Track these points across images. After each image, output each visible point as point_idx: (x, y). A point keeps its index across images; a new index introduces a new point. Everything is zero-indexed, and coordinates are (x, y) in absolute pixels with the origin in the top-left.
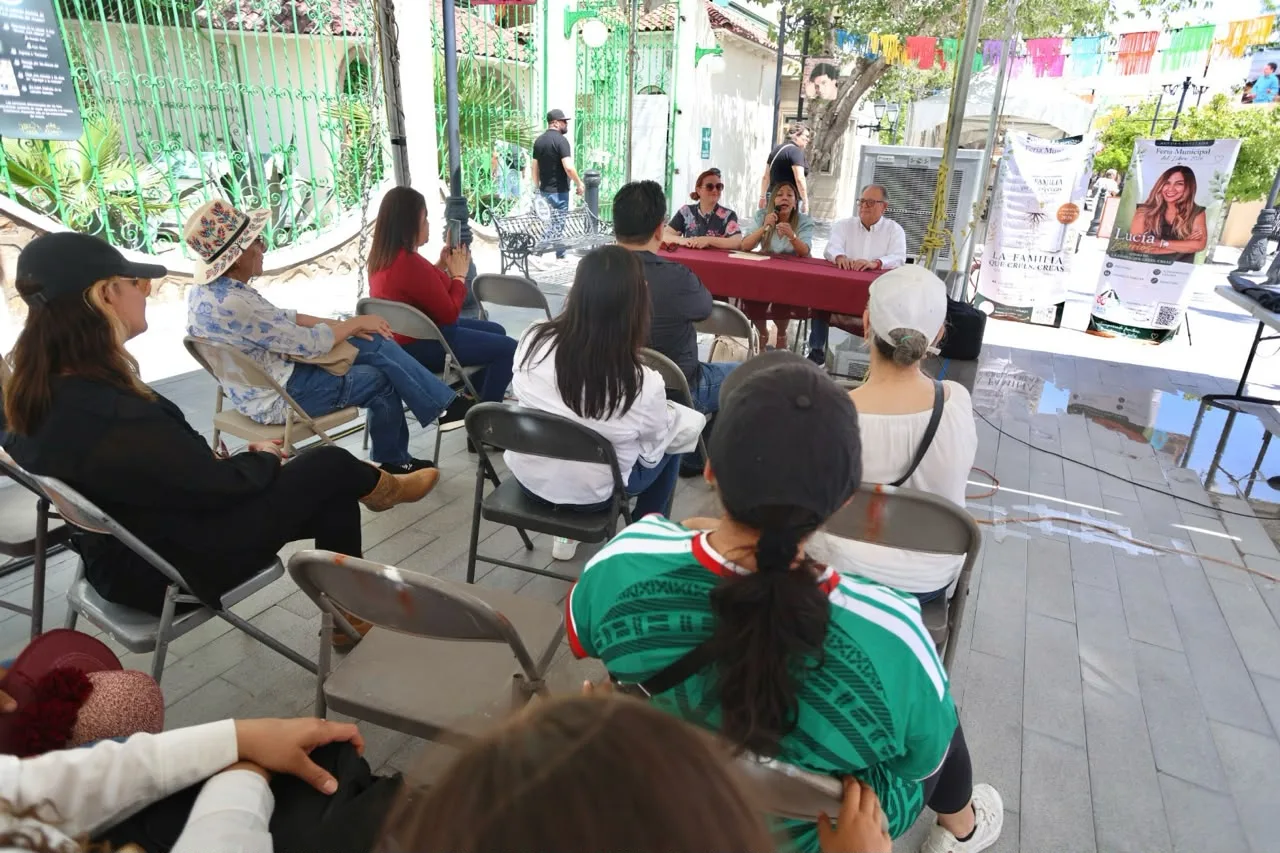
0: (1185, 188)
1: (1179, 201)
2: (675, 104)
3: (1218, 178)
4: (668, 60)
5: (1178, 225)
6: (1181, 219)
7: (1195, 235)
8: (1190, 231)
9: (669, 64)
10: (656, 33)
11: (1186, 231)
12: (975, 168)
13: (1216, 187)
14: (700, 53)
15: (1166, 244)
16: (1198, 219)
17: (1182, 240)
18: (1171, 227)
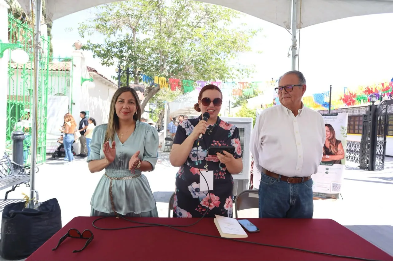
0: (331, 133)
1: (330, 138)
2: (72, 101)
3: (343, 129)
4: (68, 84)
5: (332, 149)
6: (332, 146)
7: (340, 152)
8: (337, 151)
9: (68, 85)
10: (61, 72)
11: (336, 151)
12: (250, 127)
13: (343, 132)
14: (84, 80)
15: (328, 157)
16: (339, 146)
17: (334, 155)
18: (329, 149)
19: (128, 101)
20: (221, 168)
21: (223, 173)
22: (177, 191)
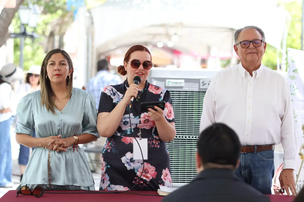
19: (59, 63)
20: (154, 135)
21: (156, 141)
22: (107, 168)
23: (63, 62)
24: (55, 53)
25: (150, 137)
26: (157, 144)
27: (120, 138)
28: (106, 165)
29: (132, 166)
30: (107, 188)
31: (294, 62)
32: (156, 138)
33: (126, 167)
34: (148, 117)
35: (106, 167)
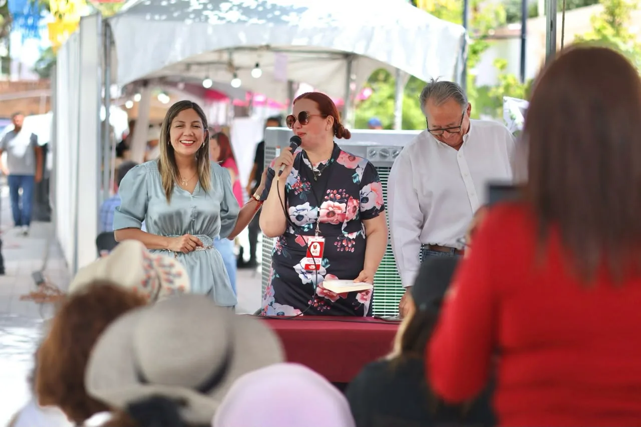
19: (190, 125)
20: (345, 233)
21: (349, 242)
22: (276, 277)
23: (196, 124)
24: (184, 109)
25: (338, 236)
26: (350, 246)
27: (294, 236)
28: (275, 274)
29: (308, 277)
30: (267, 306)
31: (514, 119)
32: (348, 237)
33: (300, 280)
34: (332, 207)
35: (274, 276)
